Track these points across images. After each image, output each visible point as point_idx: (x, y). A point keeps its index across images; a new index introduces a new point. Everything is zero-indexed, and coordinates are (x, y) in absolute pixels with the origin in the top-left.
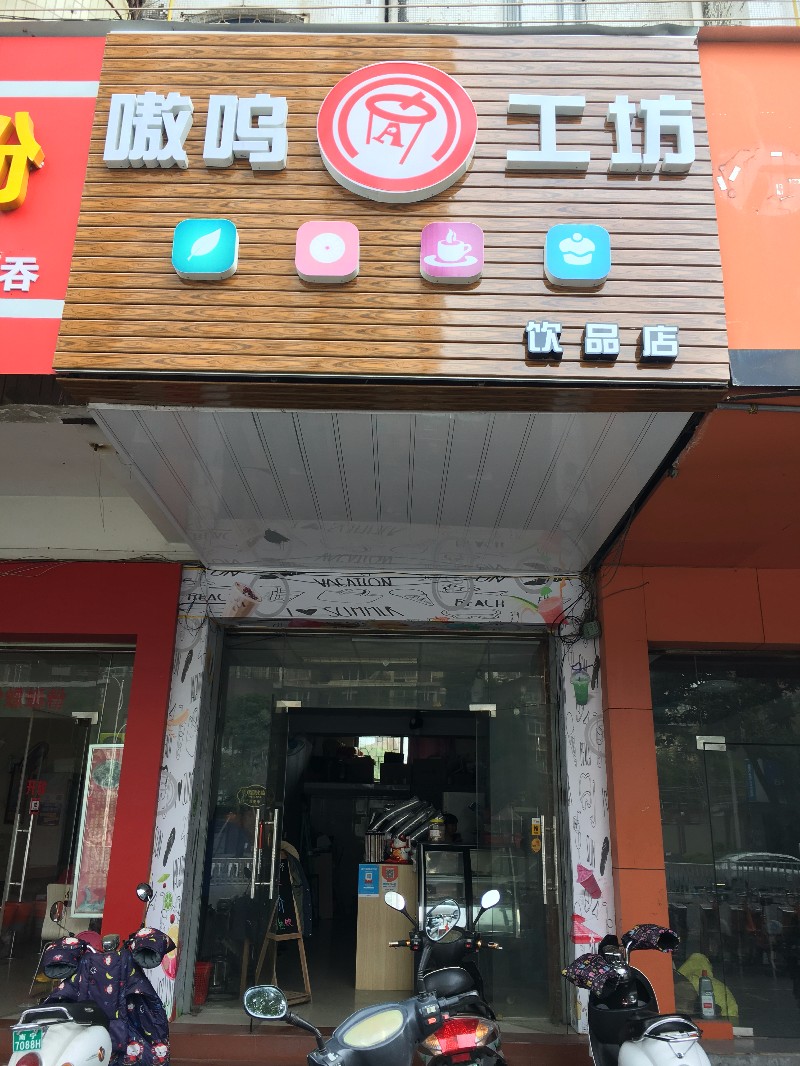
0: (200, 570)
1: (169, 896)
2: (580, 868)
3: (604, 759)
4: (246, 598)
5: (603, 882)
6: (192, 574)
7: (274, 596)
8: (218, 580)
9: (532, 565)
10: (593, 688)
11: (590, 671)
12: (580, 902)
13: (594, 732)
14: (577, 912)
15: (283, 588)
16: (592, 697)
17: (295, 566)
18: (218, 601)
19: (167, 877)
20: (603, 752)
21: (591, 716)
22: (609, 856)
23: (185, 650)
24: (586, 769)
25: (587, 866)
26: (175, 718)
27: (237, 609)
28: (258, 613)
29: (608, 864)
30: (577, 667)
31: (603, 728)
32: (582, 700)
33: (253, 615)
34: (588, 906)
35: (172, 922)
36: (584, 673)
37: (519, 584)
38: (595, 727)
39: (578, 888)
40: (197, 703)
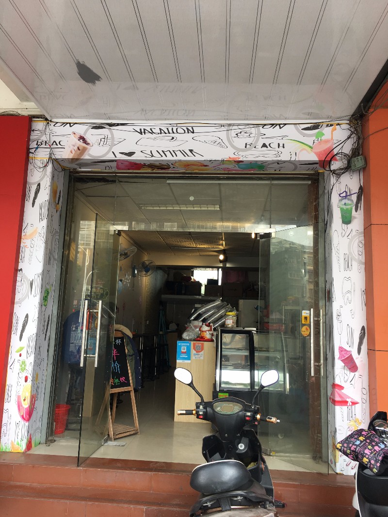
0: (45, 123)
1: (24, 363)
2: (341, 349)
3: (363, 266)
4: (81, 144)
5: (360, 360)
6: (39, 125)
7: (102, 143)
8: (59, 130)
9: (309, 114)
10: (356, 211)
11: (354, 198)
12: (340, 375)
13: (356, 245)
14: (337, 382)
15: (110, 136)
16: (355, 218)
17: (118, 119)
18: (59, 146)
19: (22, 349)
20: (363, 261)
21: (354, 233)
22: (365, 341)
23: (34, 184)
24: (348, 274)
25: (347, 348)
26: (27, 234)
27: (74, 152)
28: (90, 155)
29: (364, 347)
30: (344, 194)
31: (363, 242)
32: (347, 220)
33: (86, 157)
34: (346, 377)
35: (26, 381)
36: (349, 199)
37: (297, 129)
38: (357, 241)
39: (339, 364)
40: (44, 223)
